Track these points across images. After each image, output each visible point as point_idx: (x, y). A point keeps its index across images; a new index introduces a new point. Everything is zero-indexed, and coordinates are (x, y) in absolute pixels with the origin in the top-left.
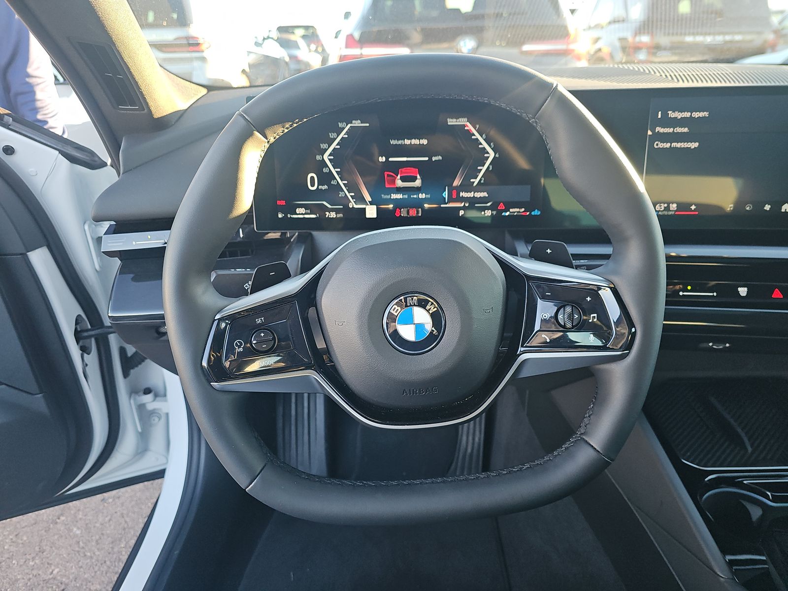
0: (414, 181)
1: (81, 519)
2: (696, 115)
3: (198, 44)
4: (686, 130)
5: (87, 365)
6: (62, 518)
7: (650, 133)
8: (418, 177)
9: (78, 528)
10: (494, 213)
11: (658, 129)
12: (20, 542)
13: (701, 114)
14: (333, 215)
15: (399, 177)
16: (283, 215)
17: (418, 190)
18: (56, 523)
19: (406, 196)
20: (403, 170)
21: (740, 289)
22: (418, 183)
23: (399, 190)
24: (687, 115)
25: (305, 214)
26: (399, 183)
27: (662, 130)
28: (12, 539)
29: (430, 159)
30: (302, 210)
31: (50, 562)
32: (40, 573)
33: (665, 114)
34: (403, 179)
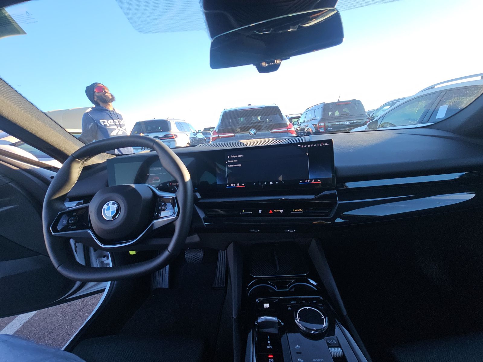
1: (89, 309)
2: (239, 156)
3: (172, 136)
4: (237, 161)
5: (77, 247)
6: (83, 309)
7: (226, 162)
8: (159, 179)
9: (87, 313)
11: (229, 161)
12: (65, 319)
13: (241, 156)
18: (80, 311)
21: (259, 211)
22: (159, 181)
24: (237, 156)
26: (154, 182)
27: (230, 161)
28: (62, 318)
29: (162, 174)
31: (73, 327)
32: (68, 331)
33: (230, 157)
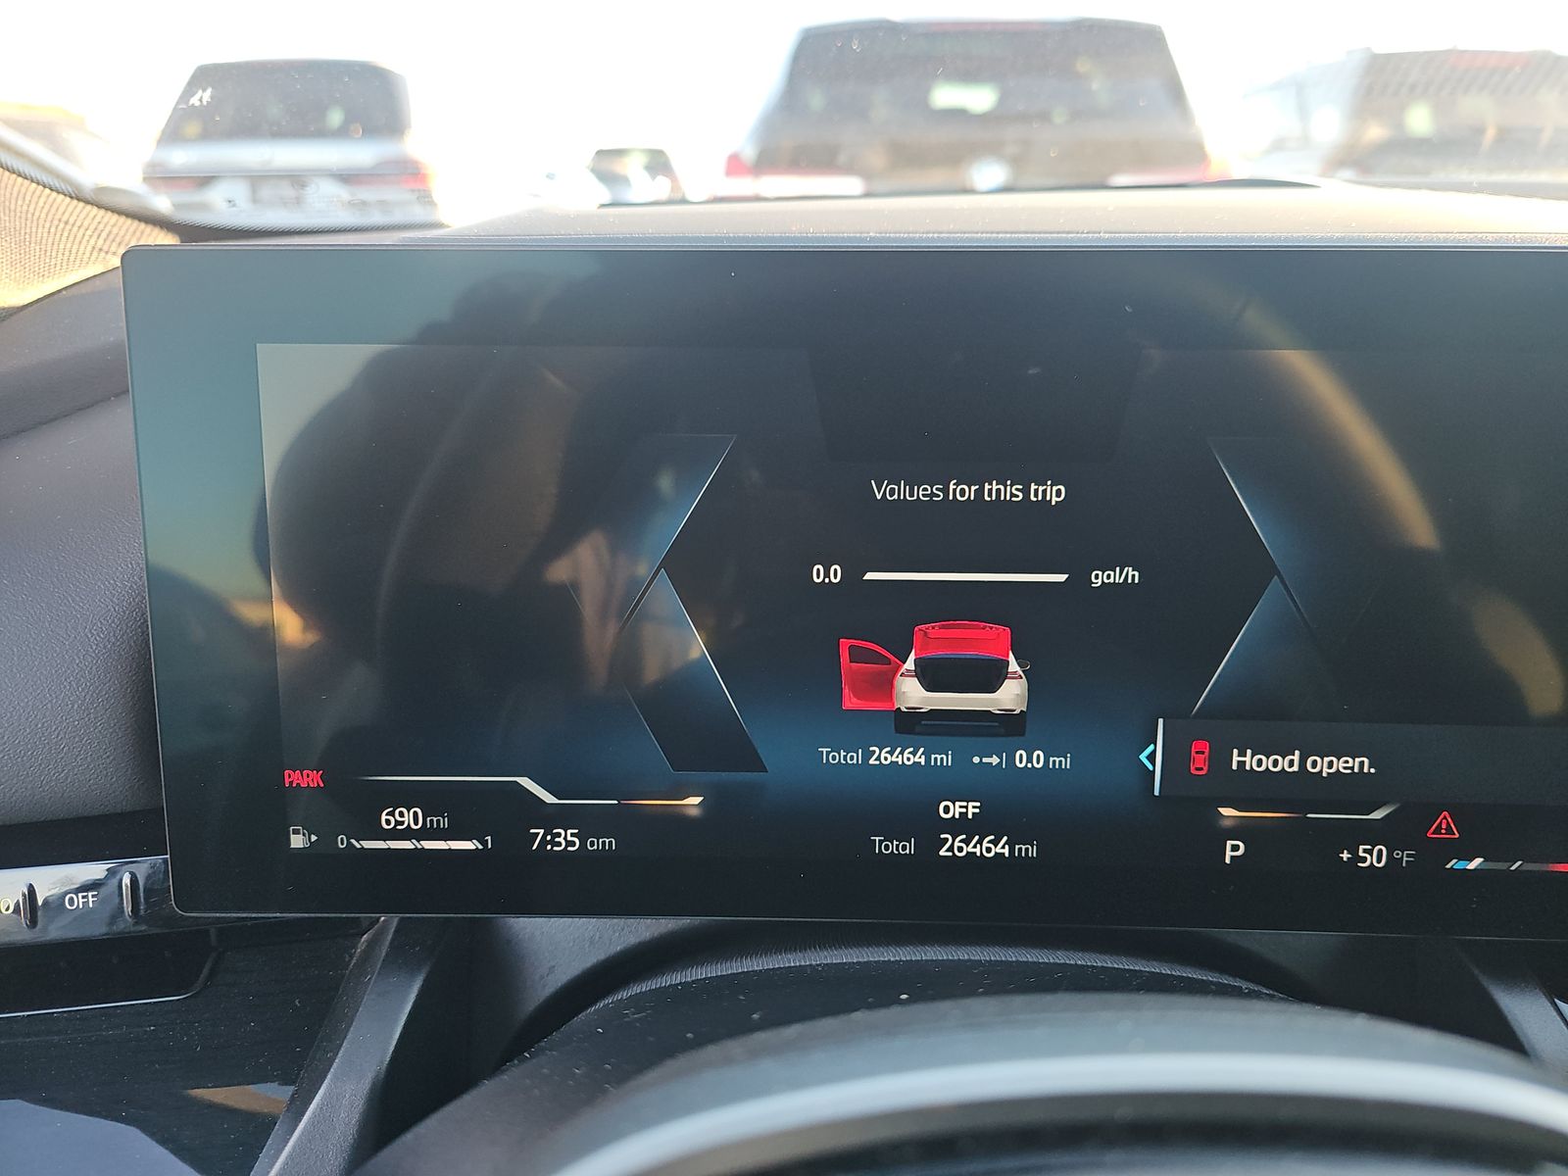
0: (992, 688)
8: (1014, 666)
10: (1405, 857)
14: (567, 838)
15: (910, 664)
16: (314, 838)
17: (1007, 727)
19: (945, 759)
20: (933, 629)
22: (1011, 695)
23: (912, 725)
25: (421, 835)
26: (911, 693)
29: (1079, 579)
30: (408, 818)
34: (933, 677)
